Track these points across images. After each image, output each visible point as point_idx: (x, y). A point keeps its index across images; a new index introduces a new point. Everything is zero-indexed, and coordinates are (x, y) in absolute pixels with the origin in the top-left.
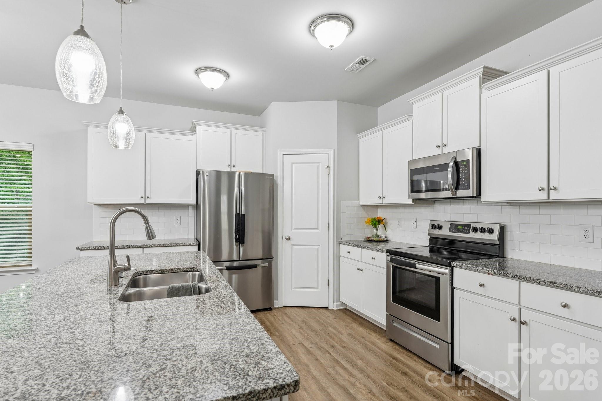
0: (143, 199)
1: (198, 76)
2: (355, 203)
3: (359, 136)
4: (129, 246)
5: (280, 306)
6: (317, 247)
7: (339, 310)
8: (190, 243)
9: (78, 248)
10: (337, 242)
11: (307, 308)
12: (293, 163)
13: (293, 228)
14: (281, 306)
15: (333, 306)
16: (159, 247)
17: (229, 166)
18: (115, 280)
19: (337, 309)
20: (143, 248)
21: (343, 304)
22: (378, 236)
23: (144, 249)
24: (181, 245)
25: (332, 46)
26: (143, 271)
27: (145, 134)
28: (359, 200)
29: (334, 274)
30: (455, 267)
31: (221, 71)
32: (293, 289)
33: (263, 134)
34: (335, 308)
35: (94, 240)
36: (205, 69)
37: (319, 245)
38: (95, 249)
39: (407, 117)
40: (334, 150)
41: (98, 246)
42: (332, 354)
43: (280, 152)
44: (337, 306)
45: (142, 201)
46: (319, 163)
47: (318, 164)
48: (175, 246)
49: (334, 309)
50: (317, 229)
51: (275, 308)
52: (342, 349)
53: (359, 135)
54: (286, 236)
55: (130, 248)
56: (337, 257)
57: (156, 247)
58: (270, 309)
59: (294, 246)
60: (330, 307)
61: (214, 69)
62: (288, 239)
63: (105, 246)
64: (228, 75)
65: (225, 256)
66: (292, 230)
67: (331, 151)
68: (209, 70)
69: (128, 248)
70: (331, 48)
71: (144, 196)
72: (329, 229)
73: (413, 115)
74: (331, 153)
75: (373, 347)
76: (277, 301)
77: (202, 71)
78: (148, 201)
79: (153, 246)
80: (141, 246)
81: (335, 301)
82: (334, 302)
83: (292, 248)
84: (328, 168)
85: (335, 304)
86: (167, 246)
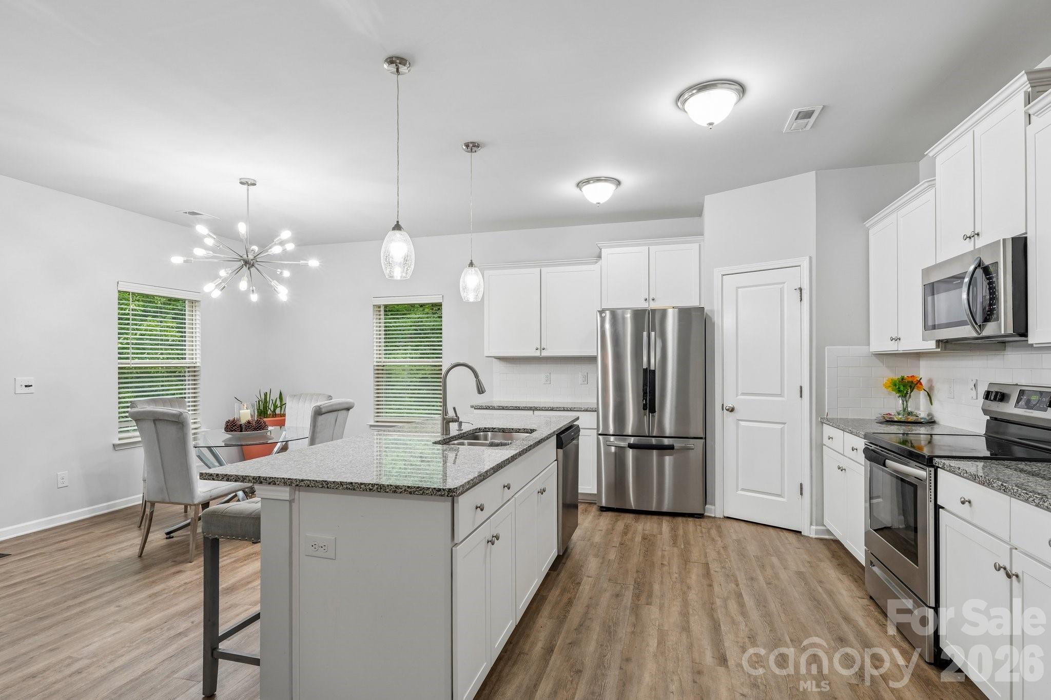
0: (538, 351)
1: (581, 190)
2: (861, 350)
3: (867, 226)
4: (519, 407)
5: (717, 516)
6: (779, 426)
7: (821, 539)
8: (586, 407)
9: (472, 407)
10: (817, 418)
11: (762, 526)
12: (738, 288)
13: (740, 392)
14: (719, 514)
15: (810, 531)
16: (550, 410)
17: (646, 300)
18: (446, 430)
19: (817, 536)
20: (534, 410)
21: (829, 532)
22: (910, 414)
23: (535, 412)
24: (576, 409)
25: (711, 124)
26: (485, 428)
27: (541, 270)
28: (869, 344)
29: (811, 477)
30: (940, 468)
31: (607, 179)
32: (740, 492)
33: (700, 245)
34: (813, 535)
35: (494, 400)
36: (588, 181)
37: (785, 423)
38: (486, 409)
39: (927, 184)
40: (811, 258)
41: (490, 405)
42: (741, 586)
43: (717, 272)
44: (817, 532)
45: (537, 354)
46: (784, 283)
47: (782, 285)
48: (569, 411)
49: (811, 536)
50: (780, 395)
51: (710, 517)
52: (765, 585)
53: (868, 224)
54: (728, 404)
55: (519, 410)
56: (818, 448)
57: (547, 410)
58: (701, 516)
59: (742, 423)
60: (805, 533)
61: (598, 180)
62: (732, 410)
63: (495, 406)
64: (618, 183)
65: (629, 430)
66: (737, 395)
67: (804, 261)
68: (591, 182)
69: (517, 410)
70: (711, 127)
71: (539, 347)
72: (801, 397)
73: (935, 180)
74: (805, 264)
75: (825, 596)
76: (713, 507)
77: (584, 184)
78: (544, 354)
79: (543, 409)
80: (531, 408)
81: (814, 523)
82: (811, 524)
83: (737, 426)
84: (799, 291)
85: (814, 527)
86: (559, 410)
